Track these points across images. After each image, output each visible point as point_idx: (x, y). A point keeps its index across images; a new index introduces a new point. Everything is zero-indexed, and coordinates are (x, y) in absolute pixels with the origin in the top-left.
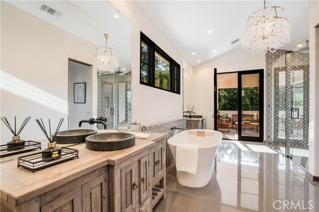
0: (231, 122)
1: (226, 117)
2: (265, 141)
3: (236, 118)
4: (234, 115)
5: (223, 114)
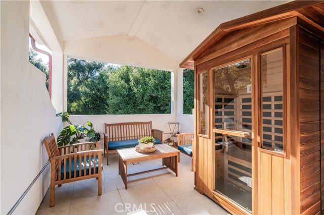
4: (109, 125)
5: (80, 127)
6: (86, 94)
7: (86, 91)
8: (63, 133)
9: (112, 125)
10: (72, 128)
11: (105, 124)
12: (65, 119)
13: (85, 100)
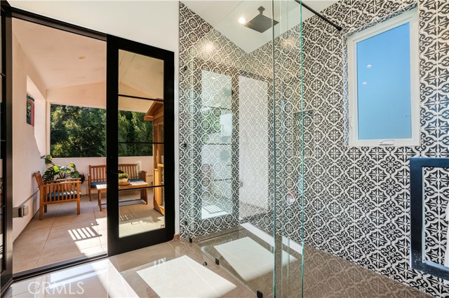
0: (86, 183)
1: (72, 173)
2: (178, 236)
3: (103, 174)
4: (94, 167)
5: (63, 167)
6: (74, 132)
7: (75, 128)
8: (47, 173)
9: (97, 167)
10: (56, 168)
11: (90, 166)
12: (48, 161)
13: (73, 140)
